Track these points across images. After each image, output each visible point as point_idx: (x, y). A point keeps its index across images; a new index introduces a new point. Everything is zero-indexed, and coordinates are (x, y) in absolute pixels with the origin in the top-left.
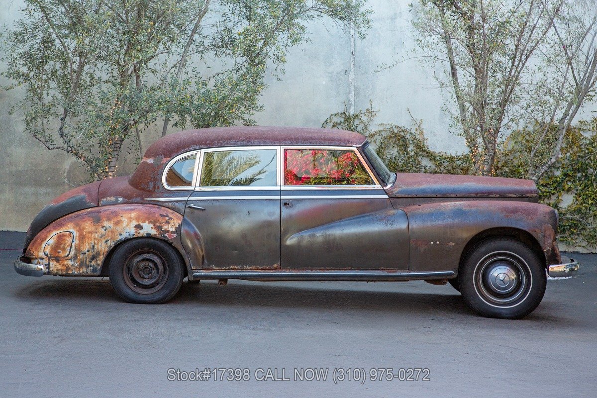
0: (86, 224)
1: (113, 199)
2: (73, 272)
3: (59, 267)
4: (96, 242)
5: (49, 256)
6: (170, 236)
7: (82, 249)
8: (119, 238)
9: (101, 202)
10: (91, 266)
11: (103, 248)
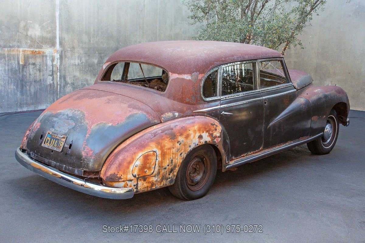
0: (166, 142)
1: (170, 114)
2: (156, 187)
3: (146, 185)
4: (174, 156)
5: (137, 176)
6: (217, 140)
7: (163, 165)
8: (189, 149)
9: (163, 118)
10: (169, 178)
11: (179, 160)
